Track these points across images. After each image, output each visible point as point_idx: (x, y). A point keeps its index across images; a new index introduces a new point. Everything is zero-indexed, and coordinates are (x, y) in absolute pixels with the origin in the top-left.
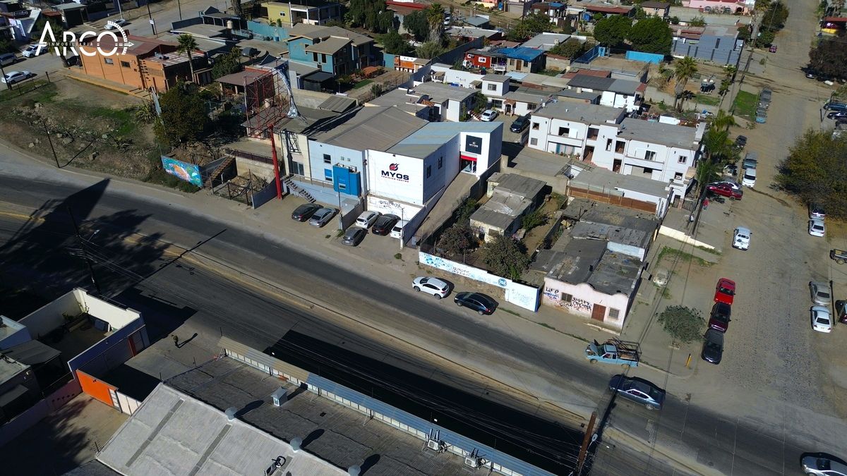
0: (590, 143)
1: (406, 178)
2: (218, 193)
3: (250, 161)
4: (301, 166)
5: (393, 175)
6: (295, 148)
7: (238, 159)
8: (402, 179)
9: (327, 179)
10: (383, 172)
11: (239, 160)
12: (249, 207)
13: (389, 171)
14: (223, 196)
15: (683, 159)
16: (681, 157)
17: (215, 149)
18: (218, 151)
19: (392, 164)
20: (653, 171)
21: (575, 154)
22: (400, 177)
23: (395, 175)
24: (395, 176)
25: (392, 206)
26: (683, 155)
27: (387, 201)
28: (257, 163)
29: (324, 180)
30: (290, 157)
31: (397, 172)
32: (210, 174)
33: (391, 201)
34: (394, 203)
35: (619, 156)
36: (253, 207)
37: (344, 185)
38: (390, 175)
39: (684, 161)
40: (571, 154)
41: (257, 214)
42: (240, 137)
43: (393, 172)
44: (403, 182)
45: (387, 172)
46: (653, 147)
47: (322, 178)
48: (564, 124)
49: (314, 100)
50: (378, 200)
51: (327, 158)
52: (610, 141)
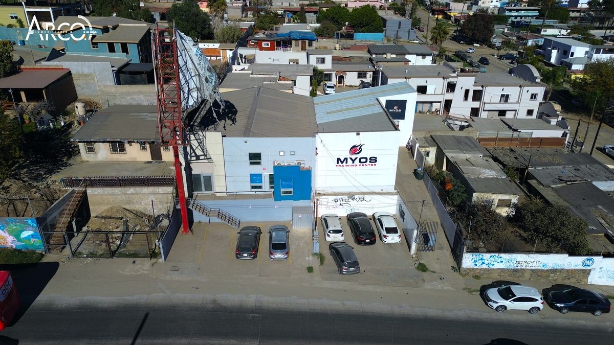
0: (449, 96)
1: (374, 160)
2: (80, 253)
3: (117, 190)
4: (208, 180)
5: (353, 161)
6: (199, 152)
7: (90, 191)
8: (368, 163)
9: (253, 187)
10: (339, 159)
11: (93, 193)
12: (154, 260)
13: (348, 156)
14: (92, 255)
15: (534, 97)
16: (532, 95)
17: (42, 185)
18: (48, 187)
19: (354, 147)
20: (507, 112)
21: (434, 110)
22: (363, 161)
23: (357, 160)
24: (357, 162)
25: (351, 202)
26: (534, 92)
27: (346, 197)
28: (131, 190)
29: (249, 189)
30: (189, 169)
31: (359, 156)
32: (53, 226)
33: (351, 196)
34: (356, 197)
35: (476, 104)
36: (162, 260)
37: (291, 190)
38: (350, 162)
39: (535, 98)
40: (429, 111)
41: (175, 269)
42: (69, 158)
43: (354, 157)
44: (369, 167)
45: (346, 159)
46: (507, 90)
47: (245, 186)
48: (421, 82)
49: (142, 97)
50: (331, 198)
51: (255, 158)
52: (467, 92)
